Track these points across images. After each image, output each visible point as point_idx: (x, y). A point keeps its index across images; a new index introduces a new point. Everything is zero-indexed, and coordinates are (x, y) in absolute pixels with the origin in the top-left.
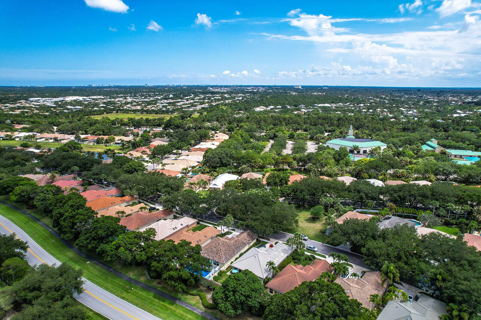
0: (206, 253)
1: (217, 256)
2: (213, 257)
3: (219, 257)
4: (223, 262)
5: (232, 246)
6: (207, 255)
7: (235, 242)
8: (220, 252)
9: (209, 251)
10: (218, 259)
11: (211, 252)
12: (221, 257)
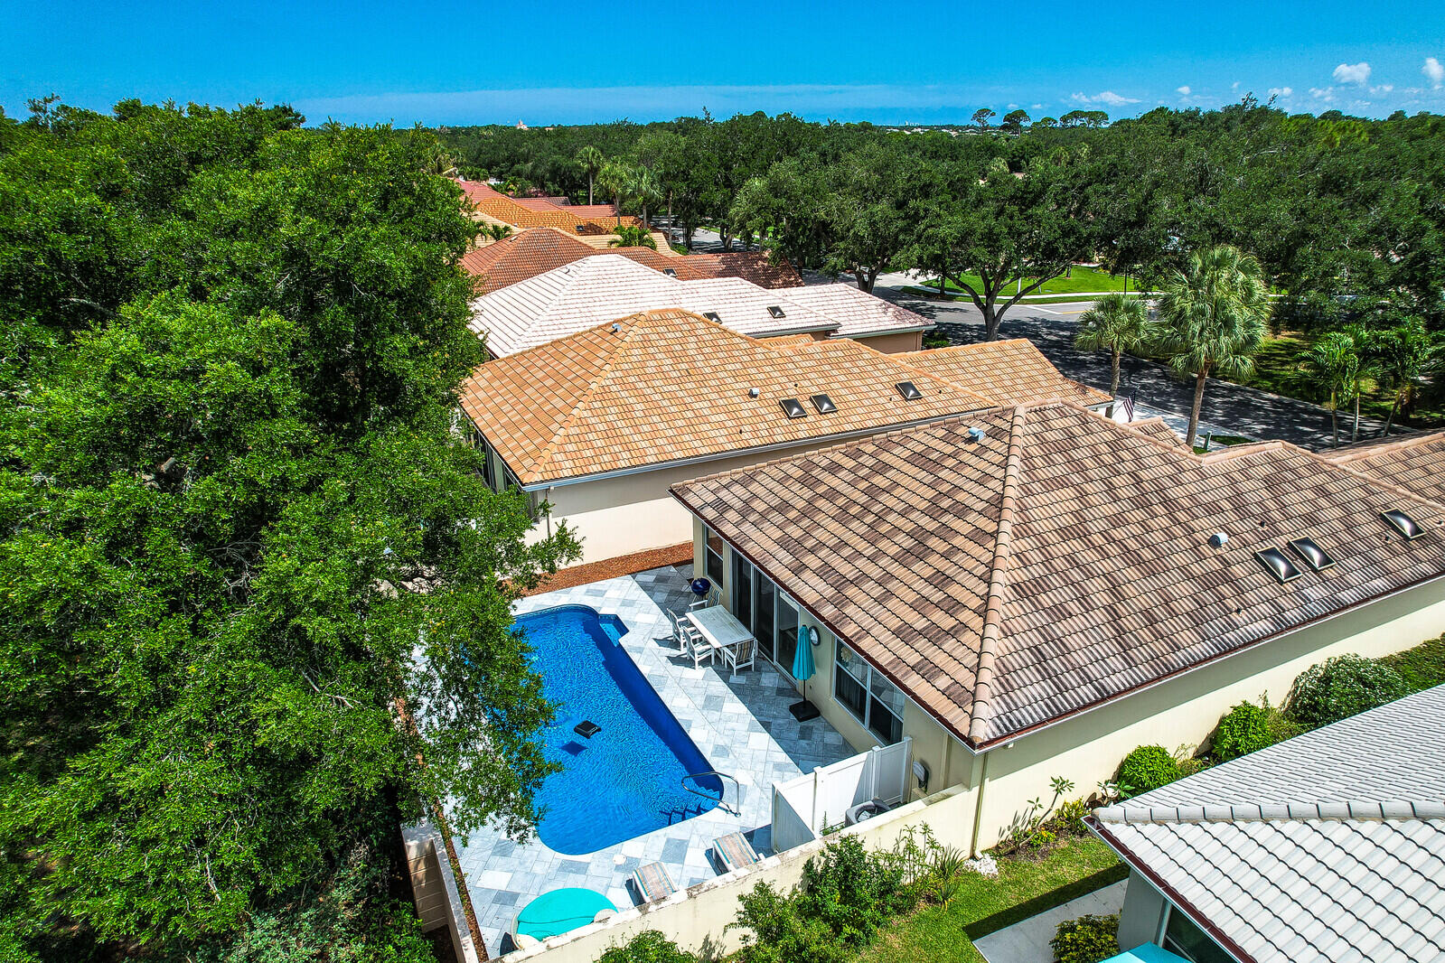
0: (784, 507)
1: (913, 581)
2: (840, 583)
3: (922, 604)
4: (965, 697)
5: (1213, 509)
6: (783, 543)
7: (1270, 483)
8: (978, 536)
9: (832, 495)
10: (904, 633)
11: (843, 517)
12: (953, 606)
